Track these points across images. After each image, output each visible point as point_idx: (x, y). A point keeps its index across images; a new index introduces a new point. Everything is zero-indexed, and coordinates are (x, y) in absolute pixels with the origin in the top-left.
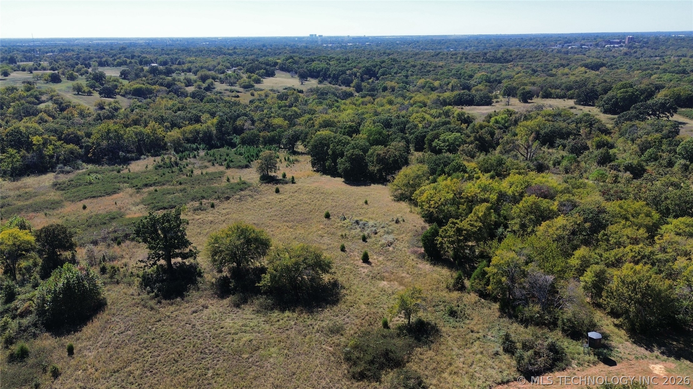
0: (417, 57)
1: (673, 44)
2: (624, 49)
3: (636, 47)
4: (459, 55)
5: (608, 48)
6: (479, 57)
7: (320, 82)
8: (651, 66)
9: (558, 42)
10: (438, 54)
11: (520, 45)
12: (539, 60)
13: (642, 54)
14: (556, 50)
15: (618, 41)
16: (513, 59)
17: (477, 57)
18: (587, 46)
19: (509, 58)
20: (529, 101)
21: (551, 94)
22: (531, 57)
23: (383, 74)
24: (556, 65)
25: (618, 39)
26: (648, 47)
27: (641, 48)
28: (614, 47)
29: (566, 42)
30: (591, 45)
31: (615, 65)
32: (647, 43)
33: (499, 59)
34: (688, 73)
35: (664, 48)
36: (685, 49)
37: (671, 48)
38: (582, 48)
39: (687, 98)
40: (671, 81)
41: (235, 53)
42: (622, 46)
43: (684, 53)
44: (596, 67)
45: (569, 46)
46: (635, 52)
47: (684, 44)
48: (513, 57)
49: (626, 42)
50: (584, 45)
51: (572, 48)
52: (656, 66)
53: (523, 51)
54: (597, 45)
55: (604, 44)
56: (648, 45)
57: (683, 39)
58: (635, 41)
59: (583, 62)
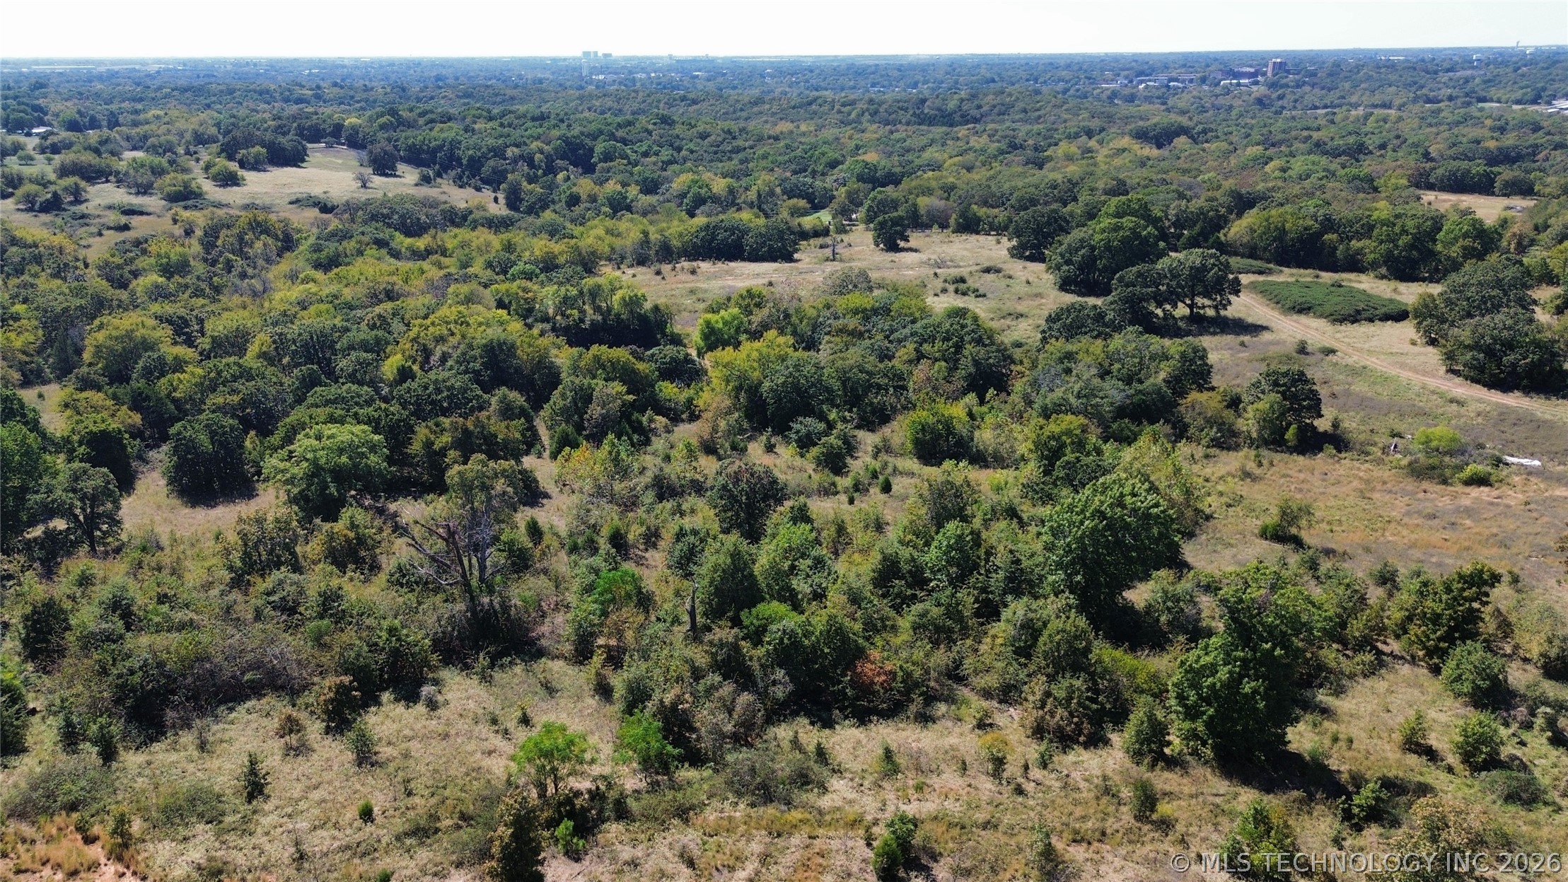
0: (755, 109)
1: (1369, 78)
2: (1259, 90)
3: (1287, 86)
4: (859, 106)
5: (1225, 87)
6: (906, 110)
7: (426, 180)
8: (1293, 133)
9: (1123, 73)
10: (810, 104)
11: (1036, 80)
12: (1040, 117)
13: (1296, 101)
14: (1109, 92)
15: (1252, 70)
16: (982, 116)
17: (901, 109)
18: (1183, 82)
19: (974, 112)
20: (902, 244)
21: (978, 220)
22: (1025, 111)
23: (608, 157)
24: (1073, 130)
25: (1251, 66)
26: (1313, 86)
27: (1298, 86)
28: (1239, 85)
29: (1141, 73)
30: (1191, 81)
31: (1212, 130)
32: (1313, 74)
33: (950, 114)
34: (1371, 153)
35: (1347, 85)
36: (1393, 89)
37: (1363, 86)
38: (1168, 87)
39: (1300, 239)
40: (1308, 176)
41: (318, 97)
42: (1256, 83)
43: (1387, 99)
44: (1162, 138)
45: (1142, 82)
46: (1281, 97)
47: (1393, 77)
48: (985, 108)
49: (1269, 74)
50: (1177, 80)
51: (1147, 87)
52: (1305, 133)
53: (1010, 95)
54: (1203, 80)
55: (1220, 77)
56: (1316, 80)
57: (1391, 66)
58: (1288, 72)
59: (1141, 123)
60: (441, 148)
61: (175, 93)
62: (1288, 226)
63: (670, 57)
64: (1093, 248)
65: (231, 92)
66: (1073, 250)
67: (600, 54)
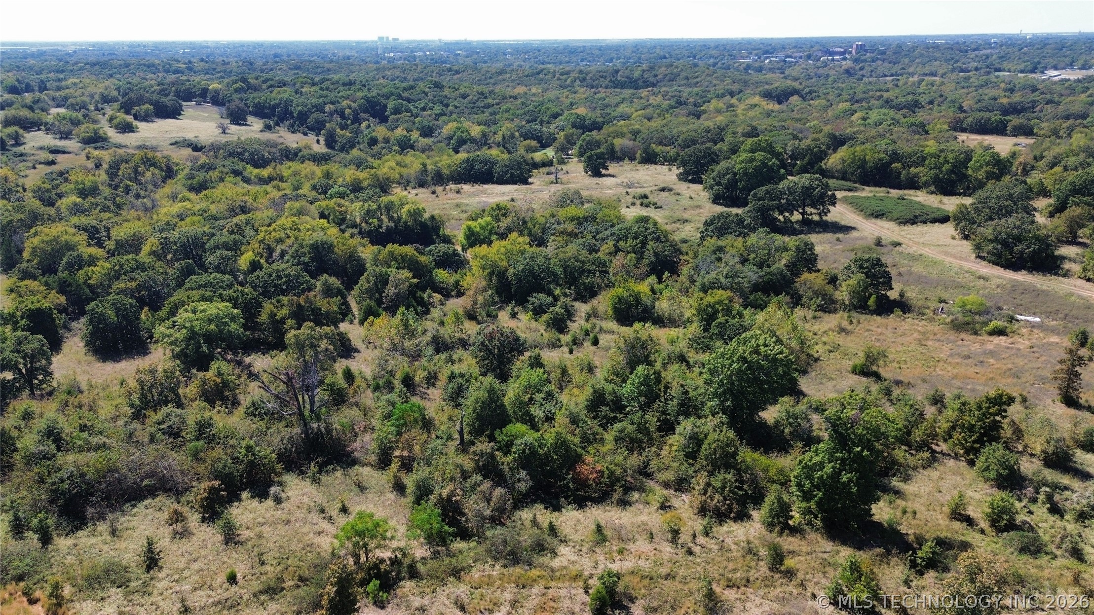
0: (500, 77)
1: (921, 55)
2: (847, 64)
3: (866, 61)
4: (573, 75)
5: (824, 62)
6: (605, 78)
7: (268, 128)
8: (870, 93)
9: (754, 52)
10: (538, 73)
11: (694, 57)
12: (697, 83)
13: (872, 71)
14: (744, 65)
15: (842, 50)
16: (658, 82)
17: (602, 77)
18: (795, 58)
19: (652, 79)
20: (604, 172)
21: (656, 155)
22: (687, 78)
23: (397, 111)
24: (720, 92)
25: (841, 47)
26: (883, 61)
27: (873, 61)
28: (833, 60)
29: (766, 52)
30: (801, 57)
31: (815, 92)
32: (883, 53)
33: (636, 81)
34: (923, 107)
35: (907, 60)
36: (938, 63)
37: (917, 61)
38: (785, 61)
39: (876, 167)
40: (881, 123)
41: (190, 69)
42: (845, 59)
43: (934, 69)
44: (781, 97)
45: (767, 58)
46: (861, 69)
47: (938, 55)
48: (660, 77)
49: (854, 52)
50: (791, 57)
51: (771, 61)
52: (879, 94)
53: (677, 67)
54: (809, 57)
55: (820, 55)
56: (885, 57)
57: (936, 47)
58: (866, 51)
59: (767, 87)
60: (278, 105)
61: (87, 67)
62: (867, 158)
63: (440, 41)
64: (735, 174)
65: (127, 65)
66: (721, 175)
67: (390, 39)
